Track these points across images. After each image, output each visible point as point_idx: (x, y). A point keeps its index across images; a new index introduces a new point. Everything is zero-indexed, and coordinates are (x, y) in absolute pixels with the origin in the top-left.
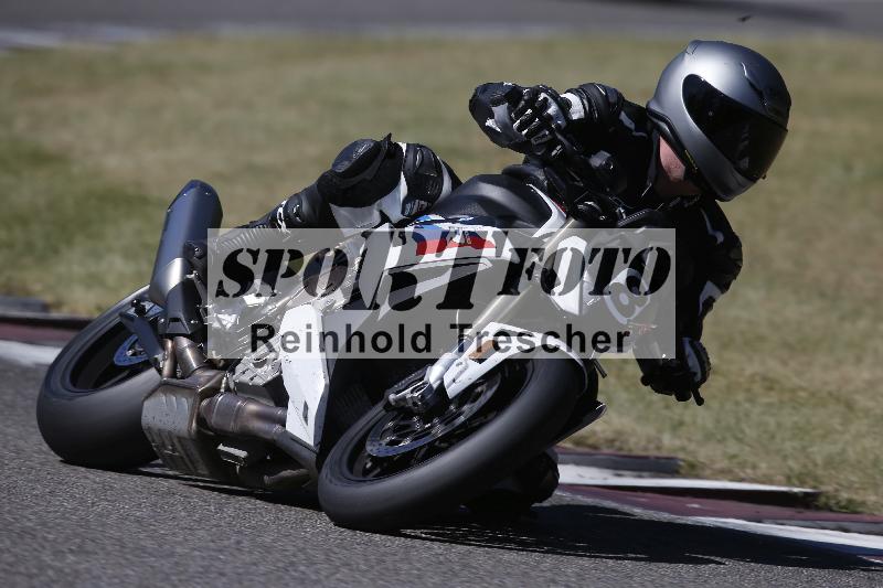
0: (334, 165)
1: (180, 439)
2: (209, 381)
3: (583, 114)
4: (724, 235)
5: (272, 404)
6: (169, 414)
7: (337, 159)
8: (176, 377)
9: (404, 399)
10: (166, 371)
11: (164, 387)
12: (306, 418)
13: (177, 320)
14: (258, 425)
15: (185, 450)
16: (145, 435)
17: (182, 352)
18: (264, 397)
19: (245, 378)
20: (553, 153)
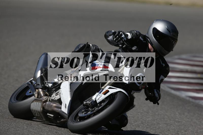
0: (75, 50)
1: (39, 112)
2: (45, 99)
3: (131, 37)
4: (165, 64)
5: (59, 104)
6: (36, 106)
7: (76, 48)
8: (39, 98)
9: (87, 103)
10: (36, 96)
11: (35, 100)
12: (66, 107)
13: (39, 85)
14: (56, 109)
15: (40, 114)
16: (31, 111)
17: (40, 92)
18: (57, 102)
19: (53, 98)
20: (124, 47)
